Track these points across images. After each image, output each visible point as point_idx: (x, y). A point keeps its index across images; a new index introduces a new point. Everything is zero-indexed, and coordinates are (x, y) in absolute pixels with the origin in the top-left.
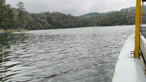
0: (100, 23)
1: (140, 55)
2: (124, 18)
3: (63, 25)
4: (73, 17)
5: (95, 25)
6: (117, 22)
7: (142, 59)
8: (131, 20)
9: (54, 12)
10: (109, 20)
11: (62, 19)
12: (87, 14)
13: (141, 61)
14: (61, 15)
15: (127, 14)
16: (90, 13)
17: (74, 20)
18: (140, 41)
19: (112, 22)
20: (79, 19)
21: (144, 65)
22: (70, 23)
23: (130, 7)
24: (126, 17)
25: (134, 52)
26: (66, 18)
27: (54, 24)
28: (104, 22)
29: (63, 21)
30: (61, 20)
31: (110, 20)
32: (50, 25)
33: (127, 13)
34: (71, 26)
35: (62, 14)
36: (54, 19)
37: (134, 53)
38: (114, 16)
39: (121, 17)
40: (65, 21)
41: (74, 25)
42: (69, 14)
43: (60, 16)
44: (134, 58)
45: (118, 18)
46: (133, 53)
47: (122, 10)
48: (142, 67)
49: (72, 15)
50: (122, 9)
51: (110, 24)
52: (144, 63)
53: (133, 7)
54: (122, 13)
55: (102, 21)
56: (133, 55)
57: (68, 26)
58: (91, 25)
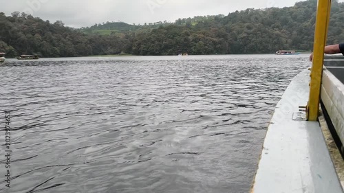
0: (134, 48)
1: (319, 115)
2: (186, 40)
3: (44, 49)
4: (67, 29)
5: (122, 53)
6: (170, 48)
7: (323, 123)
8: (197, 44)
9: (15, 15)
10: (153, 42)
11: (42, 33)
12: (100, 25)
13: (322, 127)
14: (37, 24)
15: (191, 33)
16: (108, 24)
17: (73, 38)
18: (321, 83)
19: (161, 46)
20: (84, 35)
21: (329, 136)
22: (62, 44)
23: (195, 17)
24: (190, 37)
25: (306, 107)
26: (51, 33)
27: (20, 46)
28: (143, 46)
29: (45, 39)
30: (37, 36)
31: (157, 43)
32: (11, 47)
33: (190, 29)
34: (65, 52)
35: (39, 20)
36: (19, 31)
37: (306, 111)
38: (165, 34)
39: (178, 38)
40: (50, 38)
41: (71, 49)
42: (58, 22)
43: (34, 26)
44: (307, 120)
45: (172, 38)
46: (305, 109)
47: (179, 21)
48: (325, 139)
49: (65, 26)
50: (180, 19)
51: (157, 50)
52: (328, 132)
53: (201, 17)
54: (180, 28)
55: (139, 44)
56: (304, 115)
57: (58, 51)
58: (112, 51)
